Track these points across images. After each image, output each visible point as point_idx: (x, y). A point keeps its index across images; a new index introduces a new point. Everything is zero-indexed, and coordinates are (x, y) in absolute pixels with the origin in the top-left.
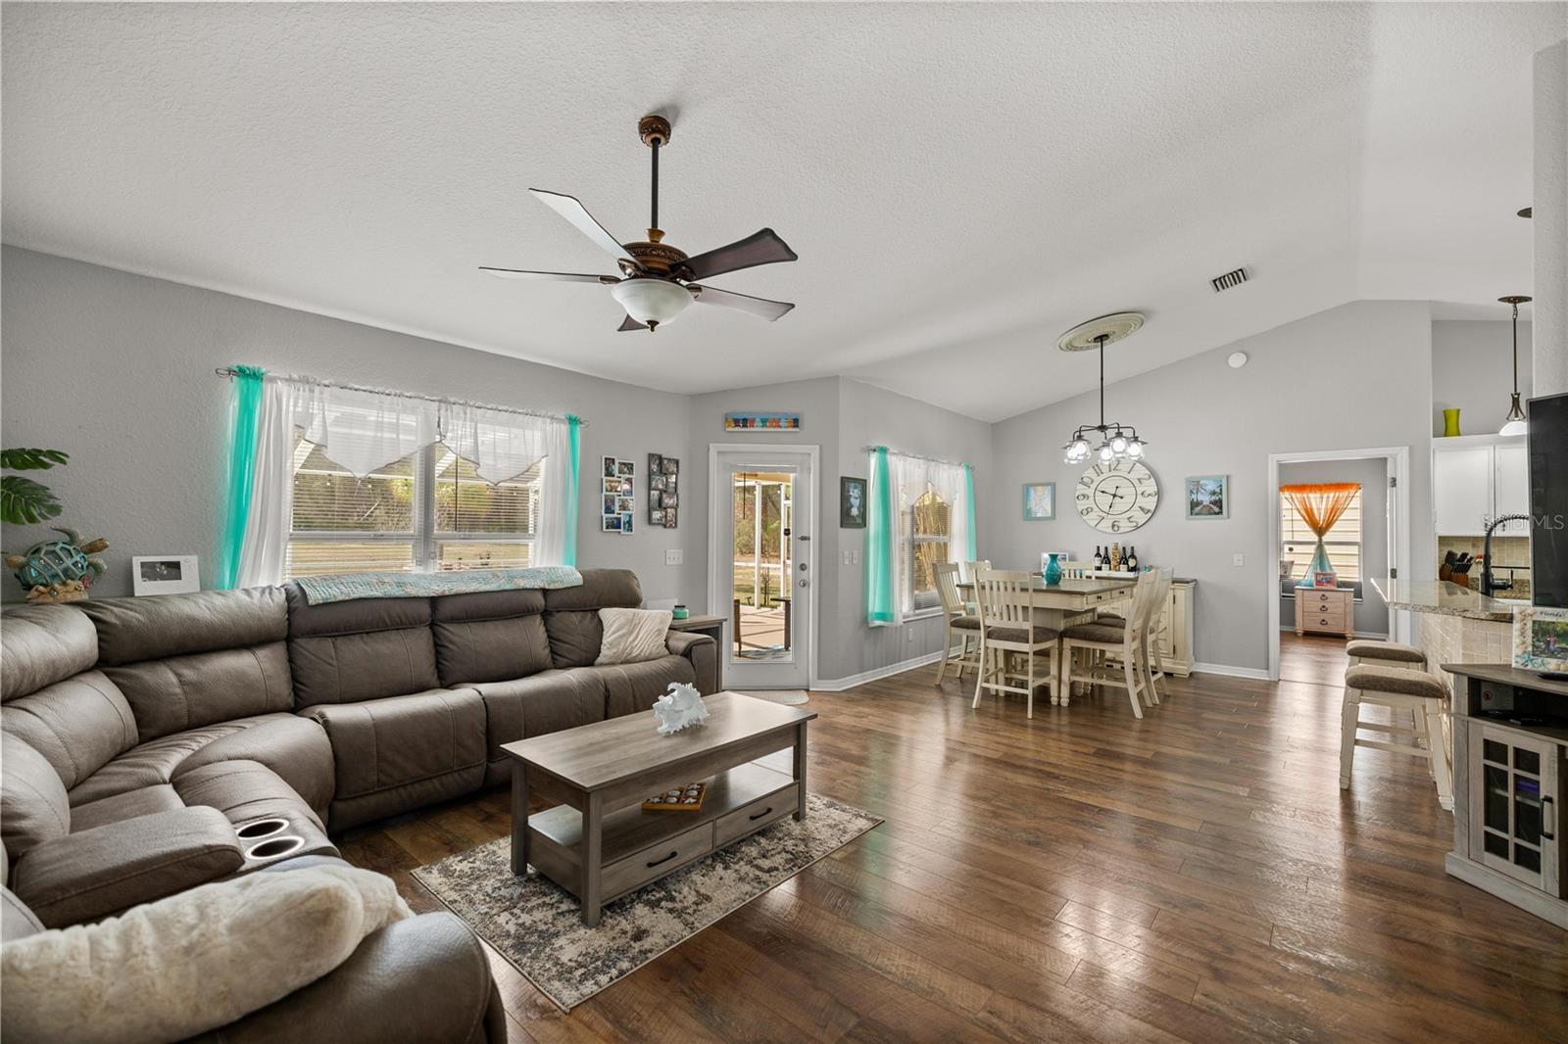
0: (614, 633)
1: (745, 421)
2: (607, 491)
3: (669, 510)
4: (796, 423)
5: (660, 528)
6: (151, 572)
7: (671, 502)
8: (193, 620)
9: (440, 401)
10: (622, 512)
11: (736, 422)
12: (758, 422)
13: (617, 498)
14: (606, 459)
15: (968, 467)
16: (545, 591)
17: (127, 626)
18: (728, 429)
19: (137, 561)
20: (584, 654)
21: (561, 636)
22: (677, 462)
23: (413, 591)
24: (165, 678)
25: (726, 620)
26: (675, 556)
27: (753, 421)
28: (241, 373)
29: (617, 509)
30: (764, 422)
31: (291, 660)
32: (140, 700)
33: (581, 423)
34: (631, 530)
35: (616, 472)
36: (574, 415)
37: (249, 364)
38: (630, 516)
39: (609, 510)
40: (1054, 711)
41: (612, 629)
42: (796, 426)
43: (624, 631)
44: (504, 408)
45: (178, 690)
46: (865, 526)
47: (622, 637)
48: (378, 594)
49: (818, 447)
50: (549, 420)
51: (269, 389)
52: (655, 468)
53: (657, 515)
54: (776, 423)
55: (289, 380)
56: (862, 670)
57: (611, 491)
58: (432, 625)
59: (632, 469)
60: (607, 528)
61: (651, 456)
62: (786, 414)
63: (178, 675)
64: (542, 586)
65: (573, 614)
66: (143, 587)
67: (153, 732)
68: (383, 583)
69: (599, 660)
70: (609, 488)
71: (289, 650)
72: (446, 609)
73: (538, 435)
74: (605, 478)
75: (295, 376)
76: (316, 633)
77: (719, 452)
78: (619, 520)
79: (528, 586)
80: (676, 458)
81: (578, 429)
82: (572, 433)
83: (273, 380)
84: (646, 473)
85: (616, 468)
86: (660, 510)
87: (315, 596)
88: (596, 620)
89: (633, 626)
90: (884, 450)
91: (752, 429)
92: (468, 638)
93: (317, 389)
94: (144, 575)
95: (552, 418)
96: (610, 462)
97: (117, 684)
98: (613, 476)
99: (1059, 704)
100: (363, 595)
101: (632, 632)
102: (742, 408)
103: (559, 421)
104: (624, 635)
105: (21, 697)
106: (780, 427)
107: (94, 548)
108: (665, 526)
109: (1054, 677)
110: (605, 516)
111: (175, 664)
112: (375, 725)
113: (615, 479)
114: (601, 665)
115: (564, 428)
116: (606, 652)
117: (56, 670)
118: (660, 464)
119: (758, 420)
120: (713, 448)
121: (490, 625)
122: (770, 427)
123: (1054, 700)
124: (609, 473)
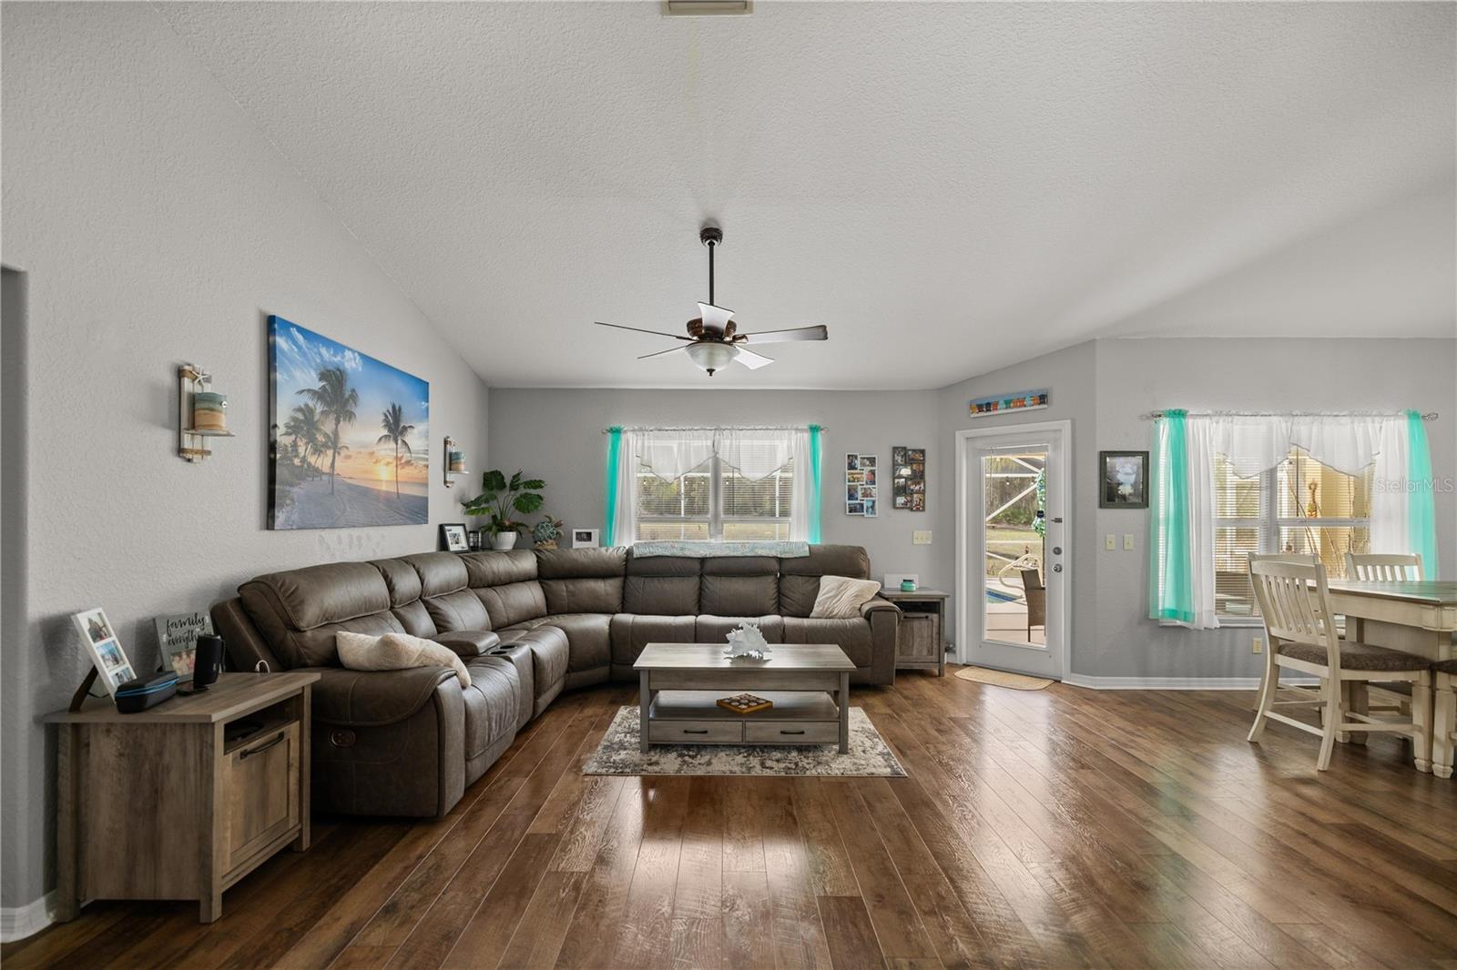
0: (824, 595)
1: (988, 405)
2: (849, 481)
3: (915, 496)
4: (1043, 399)
5: (906, 513)
6: (580, 537)
7: (917, 488)
8: (576, 561)
9: (715, 429)
10: (865, 499)
11: (980, 408)
12: (1002, 405)
13: (859, 487)
14: (849, 456)
15: (1413, 415)
16: (780, 560)
17: (549, 561)
18: (972, 416)
19: (575, 531)
20: (800, 608)
21: (787, 593)
22: (923, 452)
23: (688, 553)
24: (561, 588)
25: (948, 596)
26: (923, 537)
27: (996, 404)
28: (612, 431)
29: (859, 495)
30: (1008, 403)
31: (624, 588)
32: (550, 596)
33: (822, 430)
34: (875, 514)
35: (858, 466)
36: (814, 424)
37: (615, 425)
38: (874, 502)
39: (851, 497)
40: (1421, 781)
41: (824, 591)
42: (1043, 403)
43: (830, 594)
44: (760, 427)
45: (565, 594)
46: (1148, 506)
47: (828, 598)
48: (668, 554)
49: (1069, 421)
50: (793, 432)
51: (623, 437)
52: (899, 459)
53: (901, 500)
54: (1021, 402)
55: (634, 431)
56: (1144, 672)
57: (853, 481)
58: (701, 576)
59: (874, 462)
60: (850, 512)
61: (895, 449)
62: (1031, 391)
63: (567, 587)
64: (775, 555)
65: (800, 578)
66: (576, 544)
67: (553, 612)
68: (673, 547)
69: (812, 615)
70: (852, 479)
71: (624, 582)
72: (709, 566)
73: (785, 443)
74: (847, 471)
75: (636, 428)
76: (638, 574)
77: (967, 439)
78: (862, 505)
79: (763, 554)
80: (922, 448)
81: (819, 436)
82: (813, 440)
83: (625, 432)
84: (891, 463)
85: (858, 463)
86: (907, 494)
87: (637, 553)
88: (817, 583)
89: (840, 590)
90: (1180, 414)
91: (996, 412)
92: (719, 587)
93: (646, 433)
94: (577, 539)
95: (797, 429)
96: (852, 458)
97: (542, 587)
98: (856, 469)
99: (1430, 773)
100: (660, 554)
101: (838, 595)
102: (985, 392)
103: (803, 430)
104: (831, 597)
105: (496, 585)
106: (1025, 406)
107: (558, 525)
108: (912, 510)
109: (1420, 729)
110: (848, 502)
111: (568, 582)
112: (632, 626)
113: (858, 471)
114: (813, 618)
115: (806, 436)
116: (817, 609)
117: (511, 576)
118: (905, 455)
119: (1002, 402)
120: (960, 436)
121: (734, 580)
122: (1013, 407)
123: (1420, 763)
124: (851, 467)
